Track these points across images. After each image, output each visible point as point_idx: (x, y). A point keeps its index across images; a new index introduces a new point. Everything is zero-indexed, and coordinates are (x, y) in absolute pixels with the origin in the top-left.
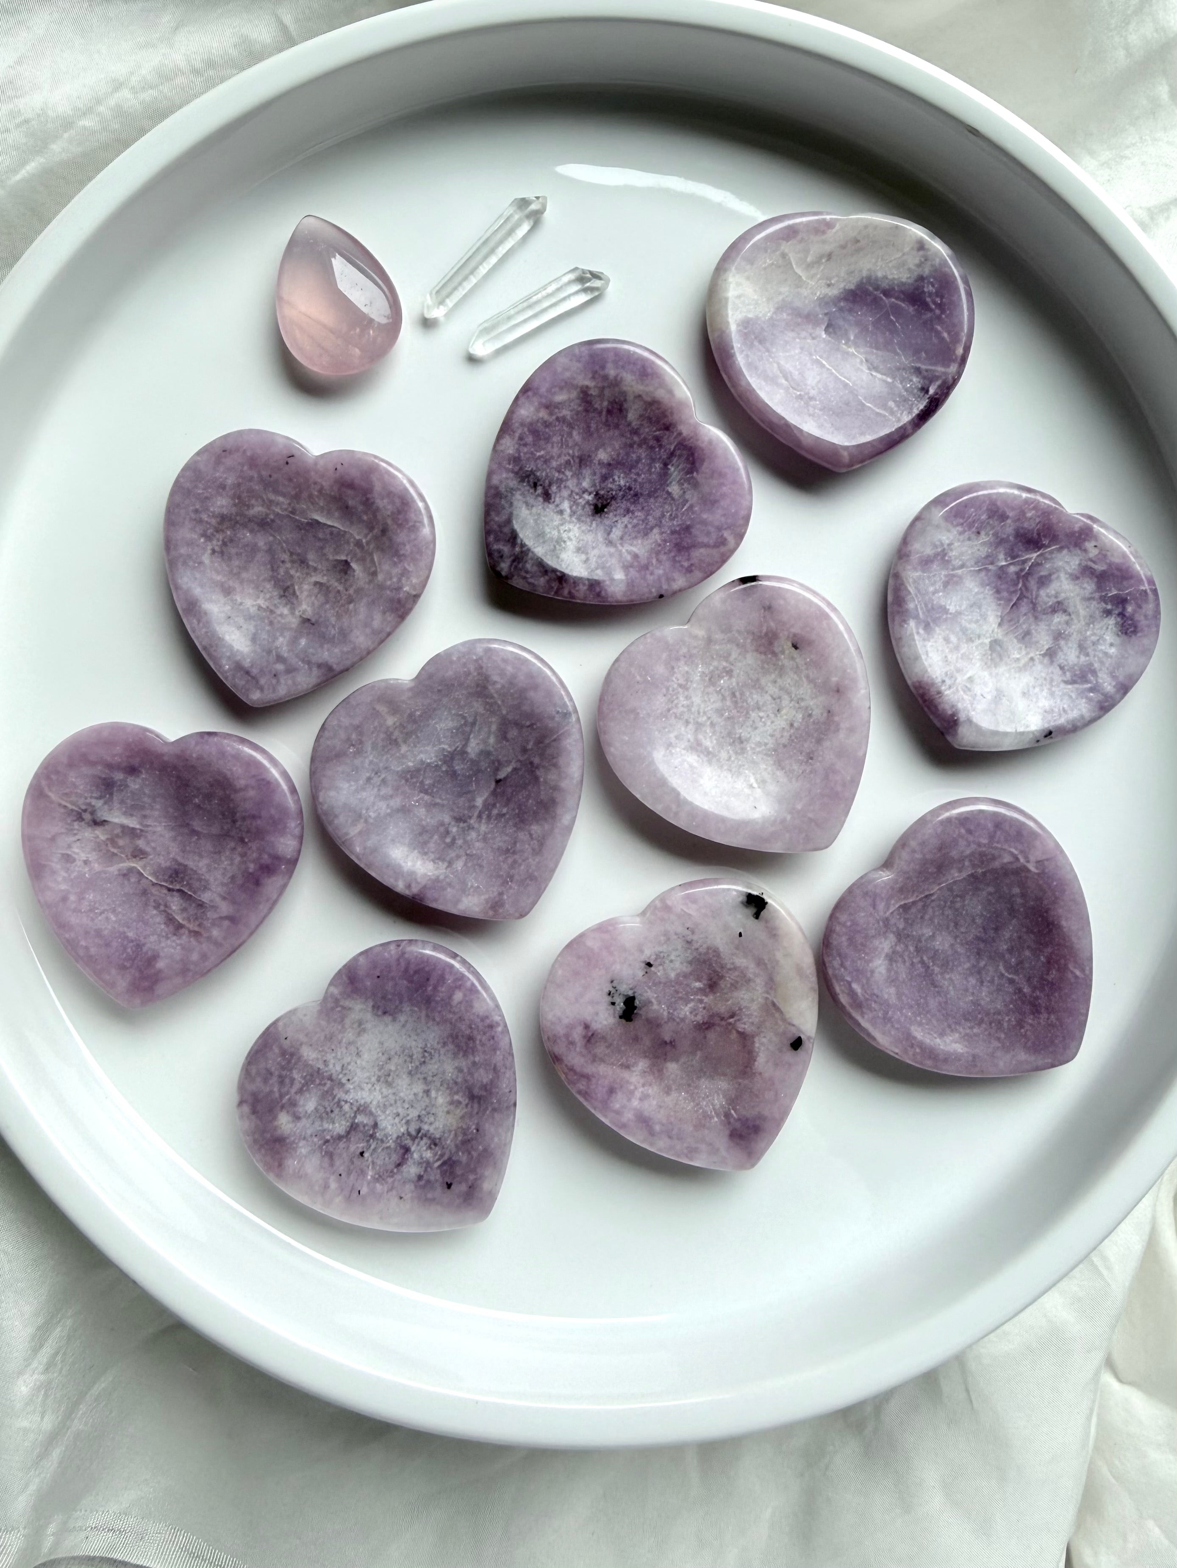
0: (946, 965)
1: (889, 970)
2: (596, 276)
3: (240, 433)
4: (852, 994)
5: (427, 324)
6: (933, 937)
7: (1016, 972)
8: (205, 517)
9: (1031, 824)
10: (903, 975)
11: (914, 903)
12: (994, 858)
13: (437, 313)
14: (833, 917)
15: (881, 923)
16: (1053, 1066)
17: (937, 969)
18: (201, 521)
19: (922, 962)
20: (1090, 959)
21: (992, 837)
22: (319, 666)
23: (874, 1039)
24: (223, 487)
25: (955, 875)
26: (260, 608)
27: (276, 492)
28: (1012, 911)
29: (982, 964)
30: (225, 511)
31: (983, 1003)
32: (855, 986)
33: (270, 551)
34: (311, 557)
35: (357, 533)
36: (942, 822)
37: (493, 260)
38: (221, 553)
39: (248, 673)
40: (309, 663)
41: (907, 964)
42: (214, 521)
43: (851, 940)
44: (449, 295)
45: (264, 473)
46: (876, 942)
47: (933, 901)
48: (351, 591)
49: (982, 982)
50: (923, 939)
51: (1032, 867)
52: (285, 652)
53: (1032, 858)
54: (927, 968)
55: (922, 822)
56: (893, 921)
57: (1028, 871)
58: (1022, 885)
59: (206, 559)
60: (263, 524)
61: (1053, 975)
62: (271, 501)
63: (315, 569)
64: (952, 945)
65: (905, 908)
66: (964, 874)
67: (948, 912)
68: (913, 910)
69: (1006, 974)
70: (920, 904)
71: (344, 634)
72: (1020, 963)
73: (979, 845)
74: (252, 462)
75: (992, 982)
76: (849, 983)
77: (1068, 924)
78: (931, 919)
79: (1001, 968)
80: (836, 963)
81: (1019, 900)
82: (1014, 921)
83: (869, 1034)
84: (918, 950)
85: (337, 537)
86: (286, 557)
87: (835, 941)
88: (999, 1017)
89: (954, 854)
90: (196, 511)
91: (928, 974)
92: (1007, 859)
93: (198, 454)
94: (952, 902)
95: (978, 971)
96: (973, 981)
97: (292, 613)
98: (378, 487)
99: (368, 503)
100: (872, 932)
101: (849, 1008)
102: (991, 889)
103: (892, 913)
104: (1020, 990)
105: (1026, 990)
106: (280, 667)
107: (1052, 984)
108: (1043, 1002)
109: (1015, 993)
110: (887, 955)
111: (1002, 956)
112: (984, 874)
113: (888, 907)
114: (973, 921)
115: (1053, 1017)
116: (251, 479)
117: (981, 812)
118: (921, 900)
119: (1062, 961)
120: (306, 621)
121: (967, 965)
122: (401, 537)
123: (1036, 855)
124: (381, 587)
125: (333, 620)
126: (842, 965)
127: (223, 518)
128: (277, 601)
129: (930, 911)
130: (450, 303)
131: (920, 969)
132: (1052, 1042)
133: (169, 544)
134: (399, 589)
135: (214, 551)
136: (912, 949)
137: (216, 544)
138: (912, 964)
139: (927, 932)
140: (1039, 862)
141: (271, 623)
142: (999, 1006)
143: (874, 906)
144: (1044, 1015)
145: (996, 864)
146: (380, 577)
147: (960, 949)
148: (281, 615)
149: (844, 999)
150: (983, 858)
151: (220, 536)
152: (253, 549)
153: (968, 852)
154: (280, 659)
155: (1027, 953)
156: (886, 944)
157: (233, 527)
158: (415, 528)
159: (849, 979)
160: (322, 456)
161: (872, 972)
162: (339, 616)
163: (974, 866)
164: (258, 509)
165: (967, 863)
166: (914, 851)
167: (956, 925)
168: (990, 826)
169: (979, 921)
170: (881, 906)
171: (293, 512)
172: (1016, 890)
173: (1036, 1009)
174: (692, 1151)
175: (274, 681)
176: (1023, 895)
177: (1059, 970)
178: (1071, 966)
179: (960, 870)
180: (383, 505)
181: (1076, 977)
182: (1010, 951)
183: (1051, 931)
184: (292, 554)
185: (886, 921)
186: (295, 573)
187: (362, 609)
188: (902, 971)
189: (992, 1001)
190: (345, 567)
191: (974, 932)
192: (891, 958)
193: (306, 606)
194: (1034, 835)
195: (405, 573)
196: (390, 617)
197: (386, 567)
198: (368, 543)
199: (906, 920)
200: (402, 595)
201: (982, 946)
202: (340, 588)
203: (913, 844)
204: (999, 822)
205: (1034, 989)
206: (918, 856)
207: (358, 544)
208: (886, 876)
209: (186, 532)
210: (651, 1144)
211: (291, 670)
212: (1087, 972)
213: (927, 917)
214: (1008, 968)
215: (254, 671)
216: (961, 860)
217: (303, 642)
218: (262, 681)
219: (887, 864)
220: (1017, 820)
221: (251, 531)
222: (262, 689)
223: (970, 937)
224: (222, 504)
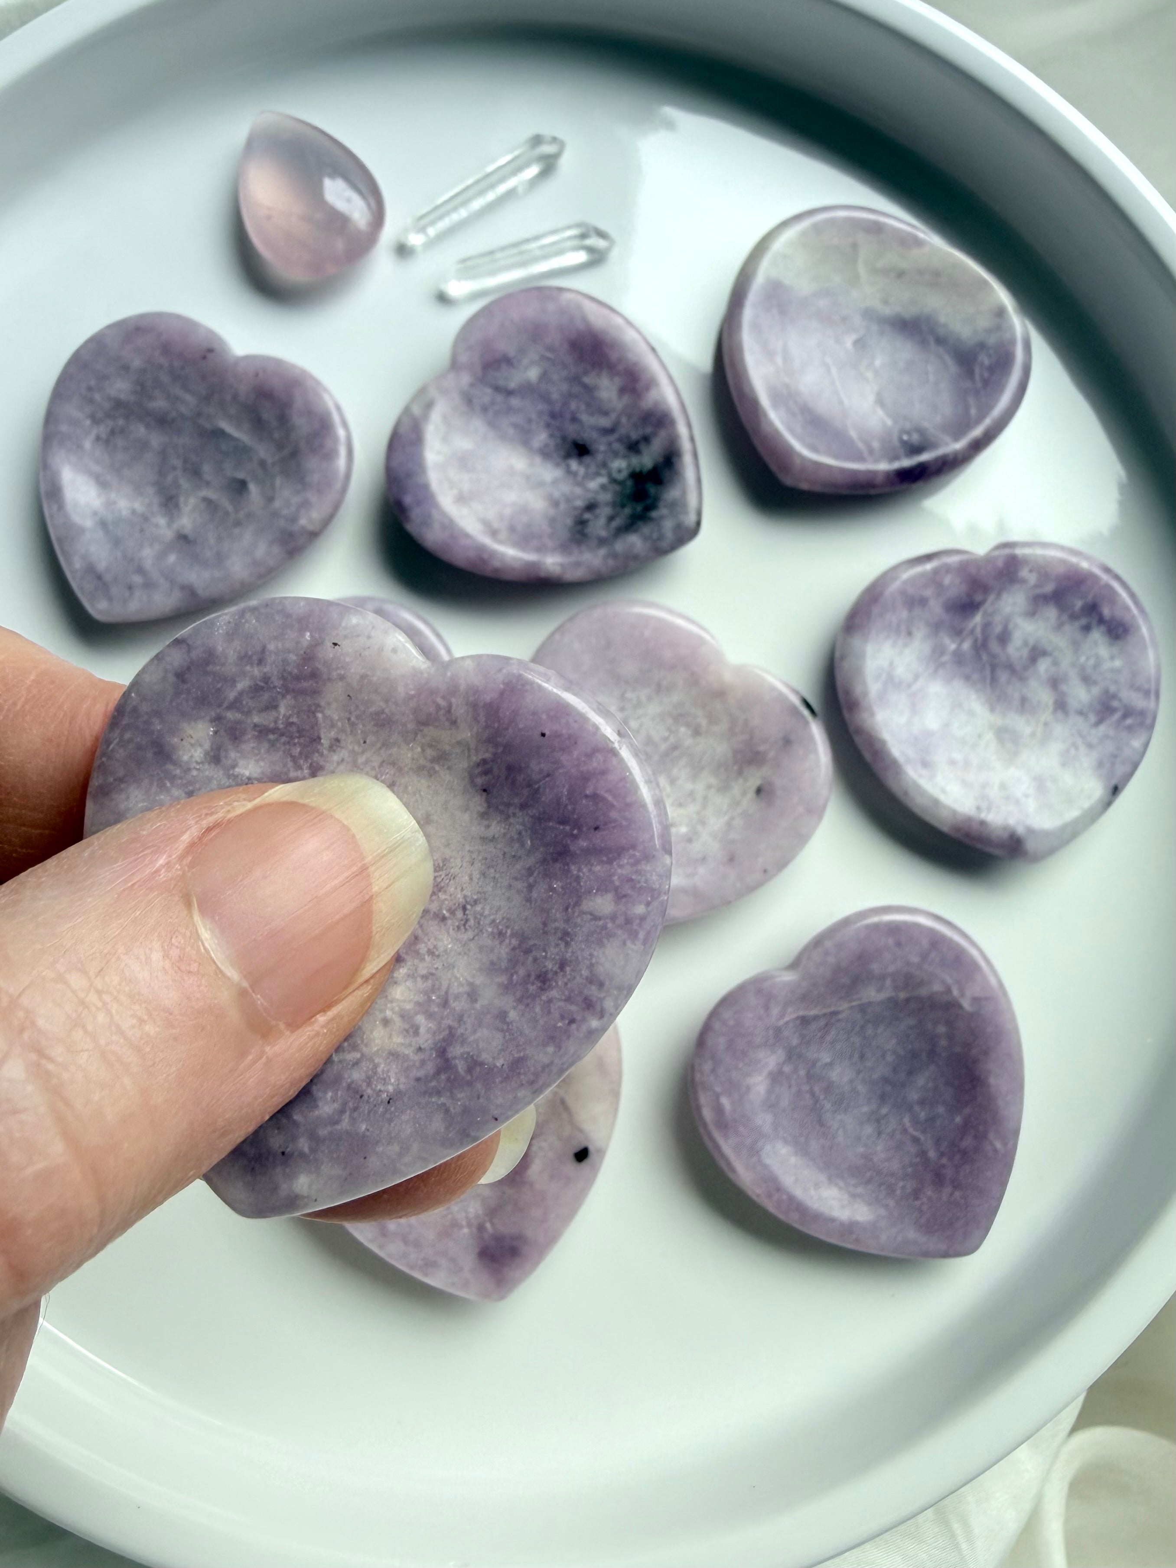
0: (841, 1103)
1: (770, 1092)
2: (602, 234)
3: (160, 315)
4: (719, 1110)
5: (402, 251)
6: (830, 1065)
7: (924, 1132)
8: (97, 397)
9: (974, 953)
10: (785, 1102)
11: (816, 1018)
12: (921, 983)
13: (415, 240)
14: (714, 1014)
15: (771, 1032)
16: (946, 1255)
17: (828, 1106)
18: (91, 401)
19: (813, 1094)
20: (1016, 1132)
21: (924, 956)
22: (183, 588)
23: (734, 1171)
24: (126, 368)
25: (871, 994)
26: (134, 512)
27: (185, 388)
28: (932, 1053)
29: (884, 1111)
30: (122, 397)
31: (875, 1159)
32: (725, 1101)
33: (163, 454)
34: (207, 469)
35: (263, 451)
36: (867, 927)
37: (491, 196)
38: (107, 442)
39: (99, 577)
40: (172, 582)
41: (794, 1089)
42: (107, 405)
43: (731, 1044)
44: (433, 223)
45: (177, 364)
46: (761, 1054)
47: (839, 1020)
48: (241, 514)
49: (879, 1134)
50: (819, 1064)
51: (966, 1004)
52: (148, 564)
53: (969, 993)
54: (816, 1101)
55: (846, 922)
56: (786, 1033)
57: (960, 1007)
58: (949, 1023)
59: (87, 444)
60: (162, 422)
61: (967, 1142)
62: (177, 398)
63: (208, 483)
64: (851, 1081)
65: (804, 1021)
66: (882, 996)
67: (856, 1040)
68: (814, 1026)
69: (911, 1130)
70: (822, 1022)
71: (220, 558)
72: (931, 1120)
73: (908, 963)
74: (166, 348)
75: (892, 1135)
76: (717, 1096)
77: (997, 1082)
78: (832, 1043)
79: (907, 1121)
80: (707, 1067)
81: (944, 1043)
82: (933, 1067)
83: (729, 1164)
84: (810, 1077)
85: (241, 452)
86: (178, 463)
87: (710, 1041)
88: (893, 1181)
89: (875, 967)
90: (90, 389)
91: (816, 1109)
92: (937, 987)
93: (109, 327)
94: (863, 1027)
95: (877, 1120)
96: (869, 1130)
97: (169, 525)
98: (298, 403)
99: (283, 419)
100: (758, 1040)
101: (712, 1127)
102: (912, 1021)
103: (787, 1023)
104: (923, 1154)
105: (932, 1154)
106: (137, 579)
107: (964, 1153)
108: (949, 1173)
109: (917, 1156)
110: (770, 1074)
111: (910, 1108)
112: (907, 1000)
113: (782, 1015)
114: (883, 1056)
115: (957, 1194)
116: (161, 367)
117: (917, 926)
118: (825, 1015)
119: (981, 1128)
120: (183, 539)
121: (865, 1109)
122: (312, 463)
123: (973, 991)
124: (275, 515)
125: (212, 541)
126: (713, 1071)
127: (118, 404)
128: (156, 508)
129: (833, 1032)
130: (432, 231)
131: (808, 1100)
132: (951, 1224)
133: (50, 418)
134: (294, 520)
135: (98, 438)
136: (802, 1073)
137: (103, 430)
138: (799, 1091)
139: (826, 1057)
140: (976, 1000)
141: (142, 531)
142: (895, 1165)
143: (767, 1008)
144: (947, 1190)
145: (924, 992)
146: (277, 504)
147: (861, 1088)
148: (157, 526)
149: (707, 1114)
150: (908, 980)
151: (111, 423)
152: (144, 445)
153: (892, 969)
154: (140, 570)
155: (941, 1109)
156: (771, 1060)
157: (127, 417)
158: (330, 456)
159: (718, 1089)
160: (247, 358)
161: (748, 1088)
162: (220, 539)
163: (896, 988)
164: (159, 404)
165: (888, 982)
166: (827, 953)
167: (862, 1057)
168: (925, 942)
169: (890, 1058)
170: (775, 1011)
171: (199, 414)
172: (942, 1029)
173: (939, 1179)
174: (429, 1265)
175: (127, 594)
176: (950, 1037)
177: (975, 1137)
178: (991, 1136)
179: (879, 990)
180: (301, 424)
181: (996, 1151)
182: (922, 1102)
183: (974, 1087)
184: (185, 461)
185: (778, 1031)
186: (185, 483)
187: (247, 536)
188: (786, 1098)
189: (888, 1160)
190: (240, 487)
191: (882, 1070)
192: (776, 1077)
193: (187, 521)
194: (974, 967)
195: (306, 504)
196: (276, 550)
197: (286, 493)
198: (274, 464)
199: (803, 1036)
200: (295, 528)
201: (889, 1088)
202: (230, 508)
203: (828, 944)
204: (936, 941)
205: (942, 1155)
206: (831, 960)
207: (262, 464)
208: (789, 977)
209: (72, 410)
210: (381, 1247)
211: (149, 585)
212: (1010, 1146)
213: (828, 1038)
214: (915, 1121)
215: (108, 578)
216: (882, 977)
217: (172, 558)
218: (114, 590)
219: (794, 965)
220: (958, 945)
221: (148, 426)
222: (110, 599)
223: (876, 1076)
224: (120, 387)
